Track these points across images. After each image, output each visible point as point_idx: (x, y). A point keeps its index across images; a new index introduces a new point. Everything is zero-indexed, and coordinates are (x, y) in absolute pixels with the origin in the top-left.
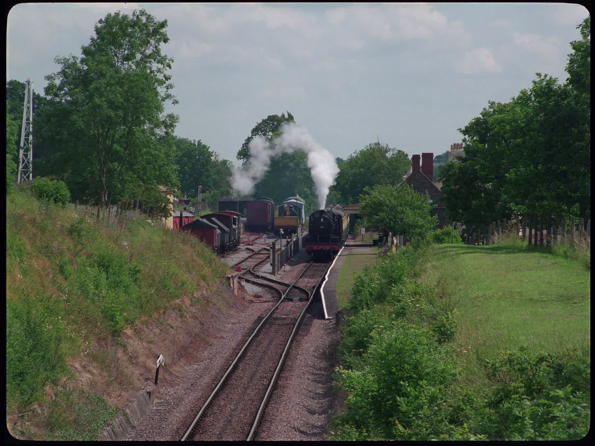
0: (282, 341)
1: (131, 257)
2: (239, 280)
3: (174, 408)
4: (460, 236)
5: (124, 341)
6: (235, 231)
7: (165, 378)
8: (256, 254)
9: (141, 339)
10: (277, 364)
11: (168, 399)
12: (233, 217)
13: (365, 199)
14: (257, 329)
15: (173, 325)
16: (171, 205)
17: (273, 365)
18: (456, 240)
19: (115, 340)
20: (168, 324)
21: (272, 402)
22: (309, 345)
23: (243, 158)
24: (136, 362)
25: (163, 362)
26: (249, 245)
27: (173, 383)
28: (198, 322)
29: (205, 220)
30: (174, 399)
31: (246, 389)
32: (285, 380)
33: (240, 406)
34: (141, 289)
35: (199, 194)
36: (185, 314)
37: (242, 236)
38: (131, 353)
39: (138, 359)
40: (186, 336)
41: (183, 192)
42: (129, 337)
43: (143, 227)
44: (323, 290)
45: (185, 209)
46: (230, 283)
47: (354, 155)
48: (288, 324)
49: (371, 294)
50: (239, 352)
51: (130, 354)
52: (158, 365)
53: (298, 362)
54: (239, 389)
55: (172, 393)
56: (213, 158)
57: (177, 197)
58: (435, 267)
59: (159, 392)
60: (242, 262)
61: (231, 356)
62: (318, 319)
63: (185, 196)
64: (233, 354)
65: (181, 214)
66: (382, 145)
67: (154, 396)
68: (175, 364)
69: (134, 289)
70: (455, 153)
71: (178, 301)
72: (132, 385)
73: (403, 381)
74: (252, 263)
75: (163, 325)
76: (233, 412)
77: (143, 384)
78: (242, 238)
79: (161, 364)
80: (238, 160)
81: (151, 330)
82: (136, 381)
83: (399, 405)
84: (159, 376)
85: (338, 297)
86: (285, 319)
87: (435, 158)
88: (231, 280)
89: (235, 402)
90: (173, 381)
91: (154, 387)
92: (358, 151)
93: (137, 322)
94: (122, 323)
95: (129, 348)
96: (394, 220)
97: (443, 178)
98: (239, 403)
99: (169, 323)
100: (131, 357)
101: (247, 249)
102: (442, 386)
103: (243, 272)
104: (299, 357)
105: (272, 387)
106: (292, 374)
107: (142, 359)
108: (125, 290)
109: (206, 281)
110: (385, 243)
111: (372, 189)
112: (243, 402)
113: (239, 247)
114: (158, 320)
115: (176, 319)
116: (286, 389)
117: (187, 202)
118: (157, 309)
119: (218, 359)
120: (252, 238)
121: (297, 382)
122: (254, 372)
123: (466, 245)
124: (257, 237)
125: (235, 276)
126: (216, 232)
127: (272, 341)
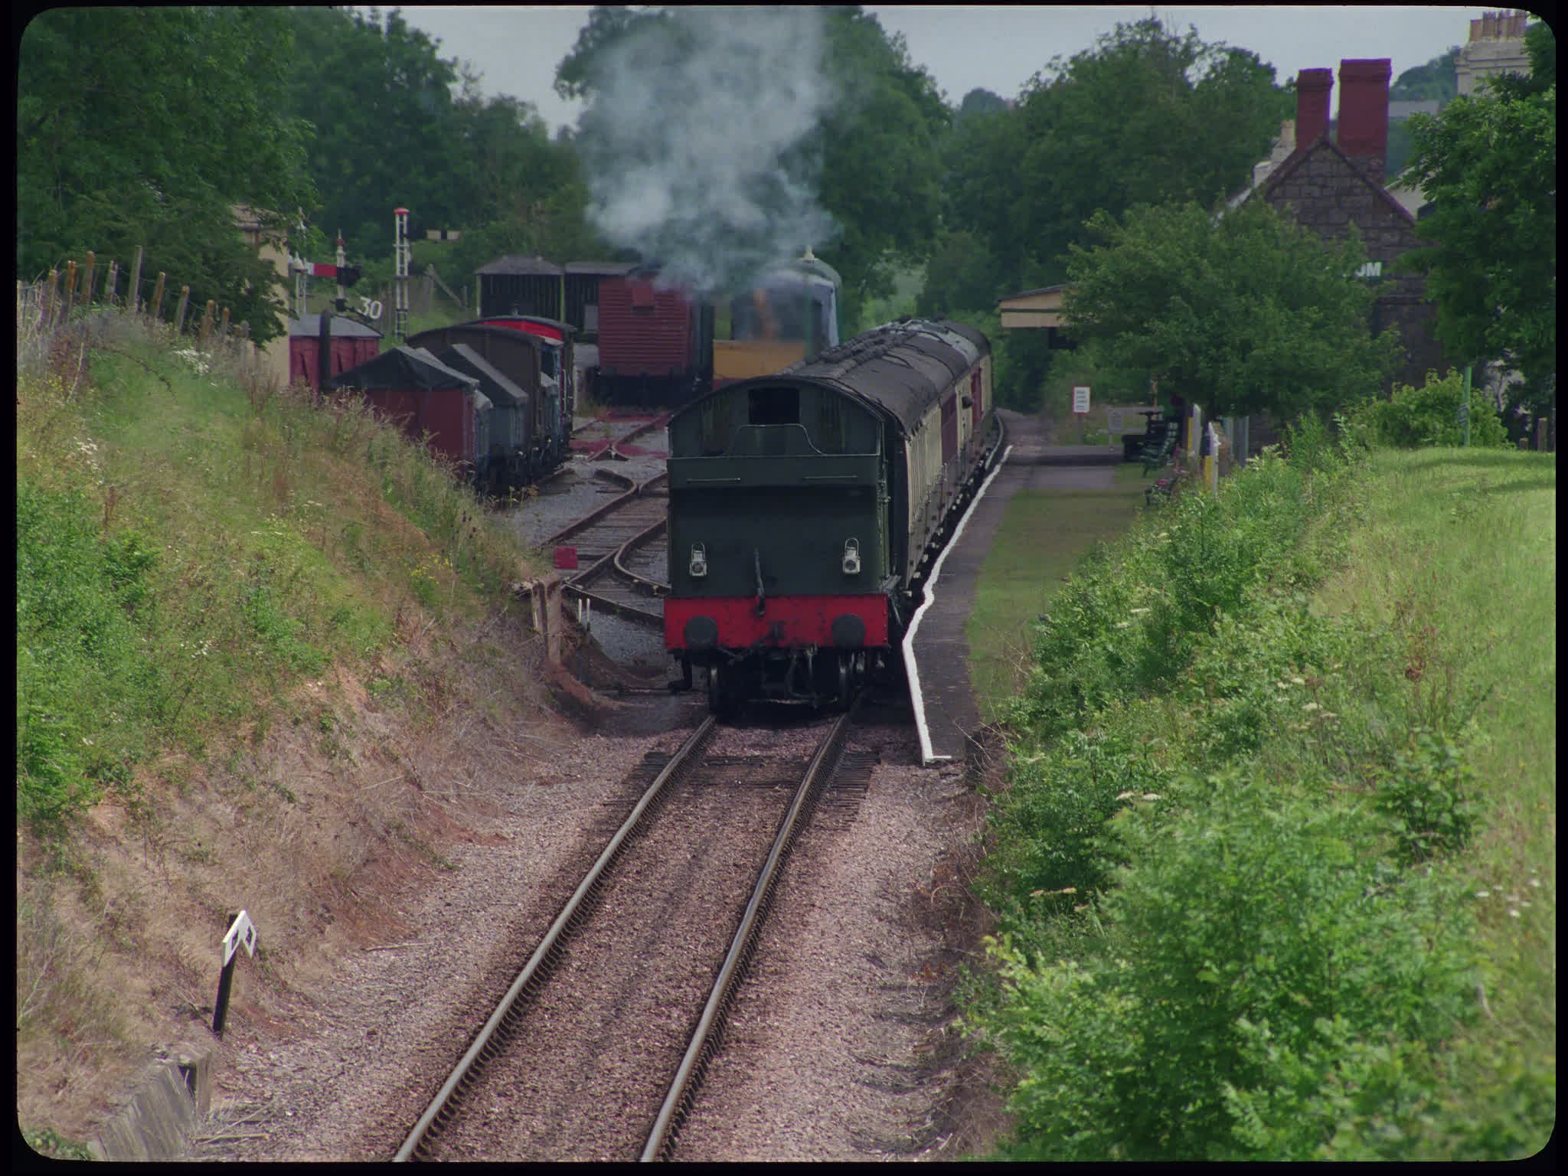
0: (745, 853)
1: (112, 501)
2: (566, 604)
3: (293, 1133)
4: (1499, 415)
5: (85, 856)
6: (553, 397)
7: (255, 1006)
8: (639, 495)
9: (155, 846)
10: (722, 948)
11: (267, 1094)
12: (544, 344)
13: (1094, 267)
14: (640, 806)
15: (292, 787)
16: (278, 288)
17: (710, 951)
18: (1482, 433)
19: (44, 851)
20: (274, 785)
21: (705, 1104)
22: (855, 869)
23: (582, 91)
24: (134, 940)
25: (249, 939)
26: (606, 456)
27: (292, 1025)
28: (400, 776)
29: (423, 354)
30: (295, 1093)
31: (595, 1048)
32: (759, 1014)
33: (570, 1120)
34: (157, 637)
35: (398, 244)
36: (344, 742)
37: (578, 422)
38: (113, 904)
39: (142, 930)
40: (347, 832)
41: (329, 230)
42: (102, 838)
43: (162, 379)
44: (914, 645)
45: (340, 305)
46: (530, 615)
47: (1049, 76)
48: (771, 785)
49: (1115, 661)
50: (568, 899)
51: (108, 908)
52: (229, 954)
53: (810, 937)
54: (569, 1051)
55: (288, 1068)
56: (456, 90)
57: (307, 254)
58: (1382, 550)
59: (231, 1067)
60: (582, 526)
61: (536, 917)
62: (893, 761)
63: (340, 251)
64: (542, 907)
65: (324, 326)
66: (1172, 33)
67: (212, 1082)
68: (300, 949)
69: (123, 636)
70: (1485, 54)
71: (313, 688)
72: (117, 1037)
73: (1251, 1019)
74: (622, 533)
75: (249, 787)
76: (545, 1145)
77: (164, 1033)
78: (579, 431)
79: (241, 947)
80: (563, 97)
81: (201, 809)
82: (135, 1022)
83: (1233, 1120)
84: (233, 1001)
85: (973, 671)
86: (754, 762)
87: (1398, 84)
88: (536, 603)
89: (549, 1105)
90: (293, 1019)
91: (210, 1042)
92: (1066, 59)
93: (140, 775)
94: (75, 780)
95: (104, 886)
96: (1213, 351)
97: (1427, 168)
98: (566, 1109)
99: (278, 777)
100: (114, 922)
101: (602, 474)
102: (1418, 1047)
103: (584, 568)
104: (815, 915)
105: (706, 1041)
106: (786, 987)
107: (158, 928)
108: (85, 642)
109: (431, 607)
110: (1172, 452)
111: (1121, 222)
112: (585, 1106)
113: (567, 465)
114: (228, 769)
115: (306, 764)
116: (761, 1052)
117: (348, 277)
118: (225, 720)
119: (482, 926)
120: (622, 429)
121: (809, 1023)
122: (631, 980)
123: (1525, 454)
124: (643, 424)
125: (553, 586)
126: (471, 404)
127: (705, 851)
